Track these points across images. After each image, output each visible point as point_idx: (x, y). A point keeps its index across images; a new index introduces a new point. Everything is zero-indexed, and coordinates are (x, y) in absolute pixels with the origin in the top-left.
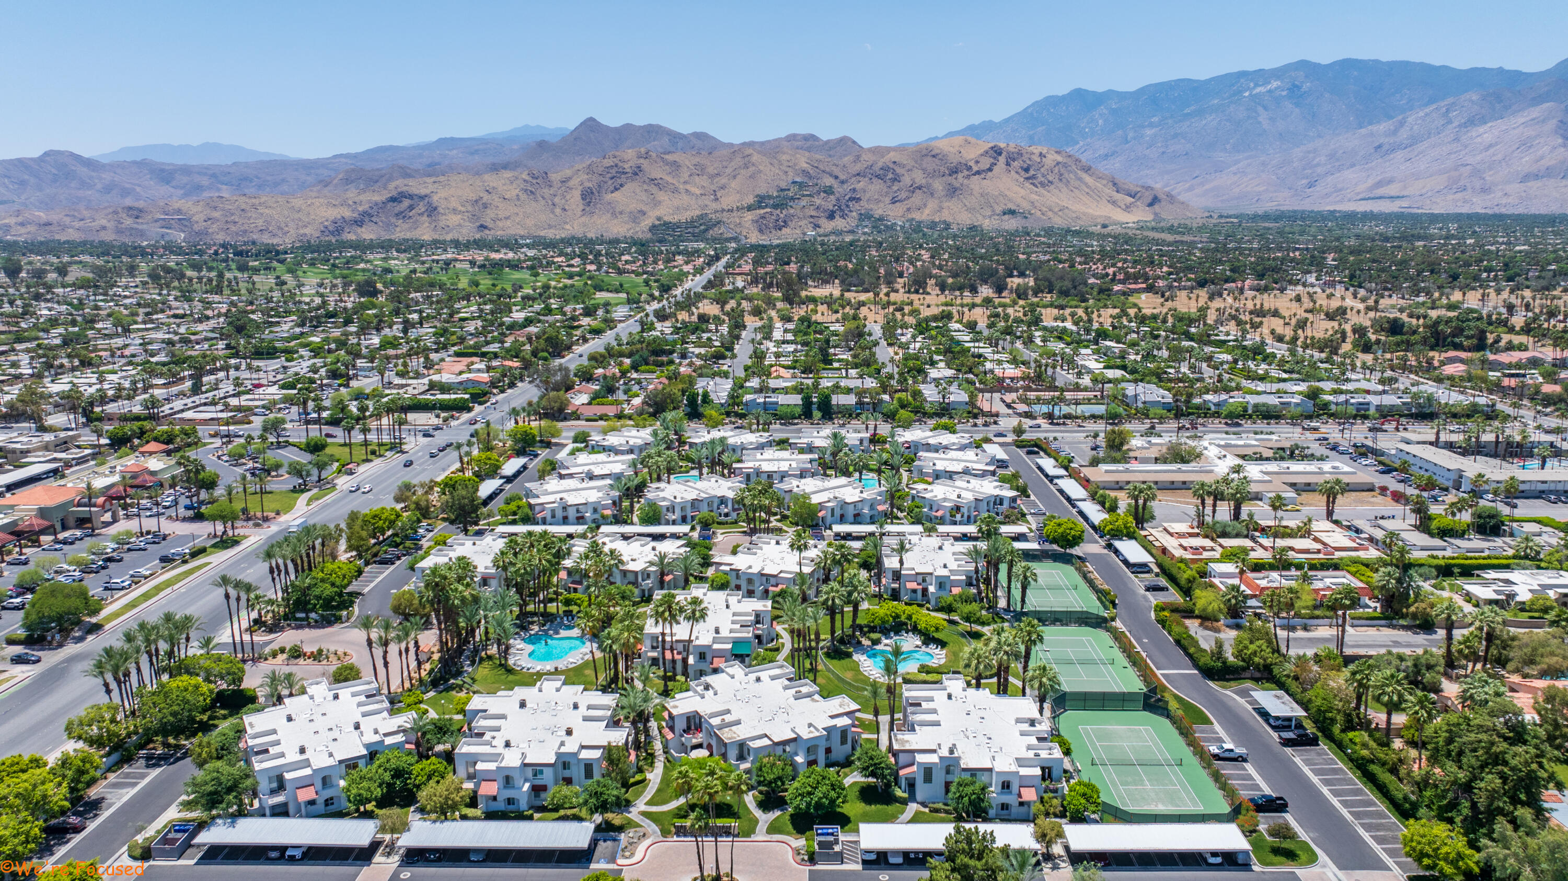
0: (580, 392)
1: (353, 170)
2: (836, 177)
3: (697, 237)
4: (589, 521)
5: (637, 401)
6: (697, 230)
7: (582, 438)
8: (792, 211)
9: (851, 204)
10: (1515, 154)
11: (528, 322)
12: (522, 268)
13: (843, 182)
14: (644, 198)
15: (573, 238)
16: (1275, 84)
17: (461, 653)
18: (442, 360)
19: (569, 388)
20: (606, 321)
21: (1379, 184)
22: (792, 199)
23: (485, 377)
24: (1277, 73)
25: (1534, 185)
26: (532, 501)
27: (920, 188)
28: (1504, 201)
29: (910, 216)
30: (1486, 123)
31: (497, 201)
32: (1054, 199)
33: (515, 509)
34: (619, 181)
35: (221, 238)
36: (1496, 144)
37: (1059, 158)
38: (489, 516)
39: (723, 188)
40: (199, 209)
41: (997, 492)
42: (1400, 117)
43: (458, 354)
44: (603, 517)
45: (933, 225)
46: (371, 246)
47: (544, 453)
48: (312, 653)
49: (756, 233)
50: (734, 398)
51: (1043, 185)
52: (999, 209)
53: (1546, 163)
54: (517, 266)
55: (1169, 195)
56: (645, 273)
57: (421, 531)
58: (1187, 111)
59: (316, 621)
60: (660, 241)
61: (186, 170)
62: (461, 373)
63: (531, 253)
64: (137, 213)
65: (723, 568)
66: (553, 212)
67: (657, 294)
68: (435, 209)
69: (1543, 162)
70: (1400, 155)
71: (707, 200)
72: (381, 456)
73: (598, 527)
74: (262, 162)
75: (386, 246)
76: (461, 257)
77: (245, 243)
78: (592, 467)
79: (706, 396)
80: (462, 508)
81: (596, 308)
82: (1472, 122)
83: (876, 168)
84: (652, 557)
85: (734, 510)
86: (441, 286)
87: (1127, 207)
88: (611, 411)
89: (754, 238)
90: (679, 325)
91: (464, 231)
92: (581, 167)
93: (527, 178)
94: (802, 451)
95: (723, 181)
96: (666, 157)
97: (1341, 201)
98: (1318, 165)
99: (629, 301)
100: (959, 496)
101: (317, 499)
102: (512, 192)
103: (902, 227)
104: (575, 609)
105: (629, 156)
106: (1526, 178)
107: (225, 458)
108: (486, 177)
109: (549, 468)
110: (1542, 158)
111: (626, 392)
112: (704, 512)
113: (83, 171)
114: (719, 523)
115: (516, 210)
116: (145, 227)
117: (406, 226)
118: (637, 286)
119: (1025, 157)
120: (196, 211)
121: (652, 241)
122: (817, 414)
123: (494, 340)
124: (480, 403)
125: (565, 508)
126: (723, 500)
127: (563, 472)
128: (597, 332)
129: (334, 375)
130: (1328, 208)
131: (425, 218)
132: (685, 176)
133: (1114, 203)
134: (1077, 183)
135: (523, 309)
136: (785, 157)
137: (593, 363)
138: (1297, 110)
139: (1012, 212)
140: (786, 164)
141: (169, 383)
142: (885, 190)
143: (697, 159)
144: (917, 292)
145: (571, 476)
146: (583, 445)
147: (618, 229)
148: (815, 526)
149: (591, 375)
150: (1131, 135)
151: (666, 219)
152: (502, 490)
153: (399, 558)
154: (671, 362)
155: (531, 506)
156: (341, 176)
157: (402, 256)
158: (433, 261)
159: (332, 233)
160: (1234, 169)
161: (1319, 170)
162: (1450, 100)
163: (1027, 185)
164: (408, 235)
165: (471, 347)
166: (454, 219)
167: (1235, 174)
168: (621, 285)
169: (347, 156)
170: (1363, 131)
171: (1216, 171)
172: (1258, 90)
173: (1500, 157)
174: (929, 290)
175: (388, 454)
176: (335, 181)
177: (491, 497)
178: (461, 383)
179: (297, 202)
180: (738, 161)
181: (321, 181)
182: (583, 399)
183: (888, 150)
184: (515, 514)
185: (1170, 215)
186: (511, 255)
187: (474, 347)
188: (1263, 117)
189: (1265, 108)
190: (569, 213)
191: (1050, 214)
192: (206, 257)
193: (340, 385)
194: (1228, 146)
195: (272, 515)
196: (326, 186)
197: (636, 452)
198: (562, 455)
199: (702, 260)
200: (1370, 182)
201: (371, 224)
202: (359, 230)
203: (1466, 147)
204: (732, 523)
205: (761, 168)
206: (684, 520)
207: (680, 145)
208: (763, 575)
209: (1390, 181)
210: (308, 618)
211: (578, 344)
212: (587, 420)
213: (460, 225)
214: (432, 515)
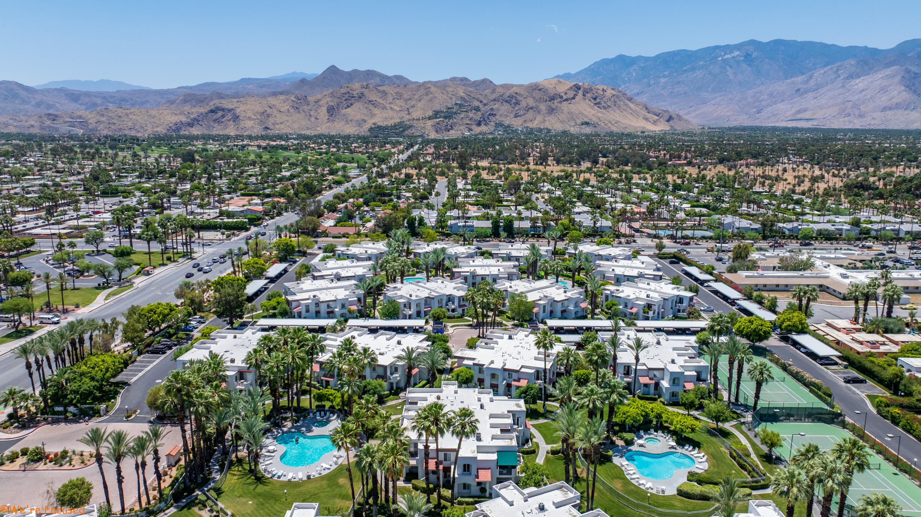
0: (328, 218)
1: (189, 95)
2: (481, 102)
3: (398, 135)
4: (338, 315)
5: (370, 225)
6: (398, 131)
7: (330, 250)
8: (455, 120)
9: (490, 117)
10: (878, 95)
11: (293, 177)
12: (290, 150)
13: (485, 105)
14: (365, 112)
15: (322, 135)
16: (736, 53)
17: (211, 455)
18: (232, 198)
19: (320, 215)
20: (344, 176)
21: (799, 112)
22: (455, 113)
23: (260, 208)
24: (738, 47)
25: (890, 113)
26: (290, 298)
27: (532, 108)
28: (873, 122)
29: (526, 125)
30: (859, 77)
31: (275, 112)
32: (611, 116)
33: (275, 304)
34: (350, 102)
35: (105, 132)
36: (866, 89)
37: (614, 93)
38: (252, 310)
39: (413, 107)
40: (93, 115)
41: (676, 292)
42: (810, 73)
43: (243, 195)
44: (350, 312)
45: (540, 130)
46: (197, 138)
47: (301, 260)
48: (56, 455)
49: (434, 133)
50: (441, 222)
51: (604, 108)
52: (579, 122)
53: (895, 101)
54: (287, 148)
55: (678, 116)
56: (367, 153)
57: (194, 323)
58: (685, 68)
59: (74, 415)
60: (376, 137)
61: (88, 94)
62: (243, 206)
63: (295, 142)
64: (54, 118)
65: (466, 362)
66: (310, 120)
67: (376, 164)
68: (238, 117)
69: (894, 100)
70: (810, 95)
71: (404, 114)
72: (174, 261)
73: (346, 321)
74: (134, 91)
75: (206, 138)
76: (252, 144)
77: (120, 136)
78: (339, 271)
79: (421, 220)
80: (228, 303)
81: (337, 170)
82: (851, 77)
83: (506, 96)
84: (399, 351)
85: (460, 306)
86: (238, 158)
87: (655, 122)
88: (351, 231)
89: (433, 135)
90: (393, 180)
91: (255, 131)
92: (327, 93)
93: (294, 99)
94: (504, 259)
95: (413, 103)
96: (379, 88)
97: (777, 121)
98: (763, 100)
99: (358, 167)
100: (648, 296)
101: (115, 294)
102: (285, 108)
103: (522, 131)
104: (328, 404)
105: (356, 87)
106: (884, 109)
107: (51, 262)
108: (269, 99)
109: (304, 271)
110: (893, 98)
111: (361, 219)
112: (435, 309)
113: (23, 93)
114: (449, 318)
115: (287, 118)
116: (58, 126)
117: (219, 127)
118: (363, 159)
119: (594, 91)
120: (92, 118)
121: (370, 136)
122: (503, 234)
123: (269, 187)
124: (255, 226)
125: (317, 304)
126: (450, 298)
127: (316, 274)
128: (339, 183)
129: (154, 206)
130: (770, 125)
131: (231, 122)
132: (390, 99)
133: (647, 119)
134: (625, 107)
135: (288, 171)
136: (450, 89)
137: (336, 200)
138: (749, 69)
139: (587, 124)
140: (451, 93)
141: (33, 210)
142: (511, 109)
143: (398, 90)
144: (541, 164)
145: (322, 277)
146: (331, 254)
147: (350, 130)
148: (530, 321)
149: (336, 208)
150: (652, 82)
151: (379, 124)
152: (266, 289)
153: (170, 348)
154: (391, 200)
155: (288, 302)
156: (181, 98)
157: (216, 143)
158: (234, 145)
159: (174, 131)
160: (713, 102)
161: (763, 103)
162: (839, 64)
163: (596, 107)
164: (221, 133)
165: (252, 191)
166: (249, 124)
167: (714, 105)
168: (353, 159)
169: (187, 88)
170: (789, 81)
171: (702, 104)
172: (727, 56)
173: (869, 97)
174: (549, 163)
175: (181, 260)
176: (178, 101)
177: (257, 294)
178: (242, 212)
179: (153, 112)
180: (422, 91)
181: (169, 101)
182: (331, 223)
183: (512, 86)
184: (274, 308)
185: (680, 127)
186: (283, 143)
187: (254, 190)
188: (730, 72)
189: (731, 67)
190: (319, 121)
191: (609, 125)
192: (93, 143)
193: (157, 213)
194: (709, 89)
195: (72, 307)
196: (172, 104)
197: (374, 258)
198: (315, 261)
199: (402, 146)
200: (793, 111)
201: (198, 126)
202: (191, 129)
203: (849, 91)
204: (458, 317)
205: (436, 95)
206: (418, 315)
207: (386, 82)
208: (505, 370)
209: (805, 110)
210: (66, 411)
211: (326, 190)
212: (334, 237)
213: (253, 127)
214: (205, 309)
